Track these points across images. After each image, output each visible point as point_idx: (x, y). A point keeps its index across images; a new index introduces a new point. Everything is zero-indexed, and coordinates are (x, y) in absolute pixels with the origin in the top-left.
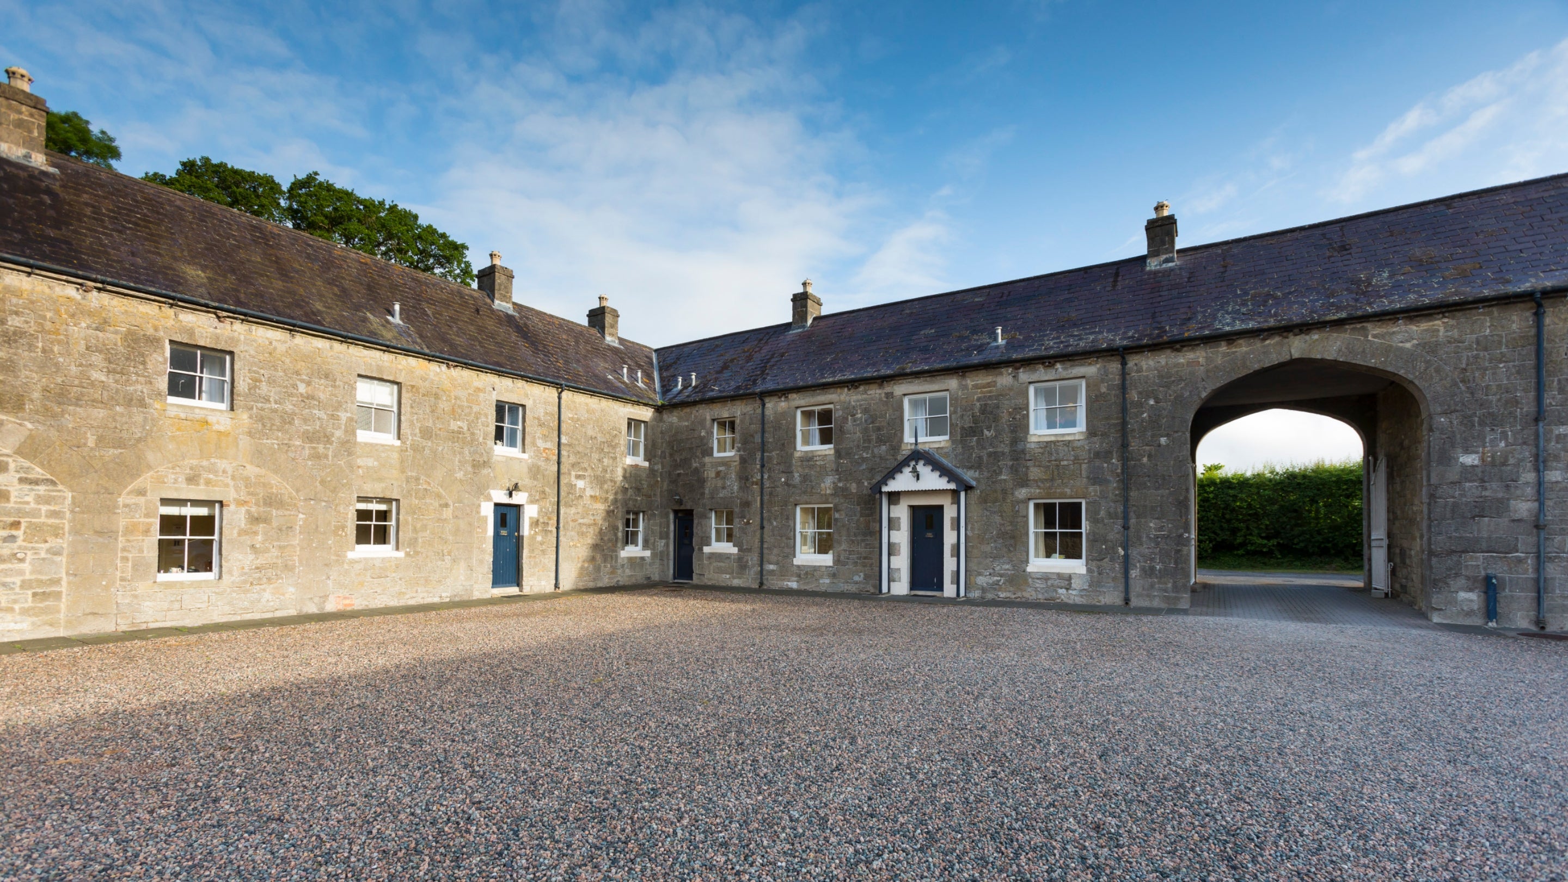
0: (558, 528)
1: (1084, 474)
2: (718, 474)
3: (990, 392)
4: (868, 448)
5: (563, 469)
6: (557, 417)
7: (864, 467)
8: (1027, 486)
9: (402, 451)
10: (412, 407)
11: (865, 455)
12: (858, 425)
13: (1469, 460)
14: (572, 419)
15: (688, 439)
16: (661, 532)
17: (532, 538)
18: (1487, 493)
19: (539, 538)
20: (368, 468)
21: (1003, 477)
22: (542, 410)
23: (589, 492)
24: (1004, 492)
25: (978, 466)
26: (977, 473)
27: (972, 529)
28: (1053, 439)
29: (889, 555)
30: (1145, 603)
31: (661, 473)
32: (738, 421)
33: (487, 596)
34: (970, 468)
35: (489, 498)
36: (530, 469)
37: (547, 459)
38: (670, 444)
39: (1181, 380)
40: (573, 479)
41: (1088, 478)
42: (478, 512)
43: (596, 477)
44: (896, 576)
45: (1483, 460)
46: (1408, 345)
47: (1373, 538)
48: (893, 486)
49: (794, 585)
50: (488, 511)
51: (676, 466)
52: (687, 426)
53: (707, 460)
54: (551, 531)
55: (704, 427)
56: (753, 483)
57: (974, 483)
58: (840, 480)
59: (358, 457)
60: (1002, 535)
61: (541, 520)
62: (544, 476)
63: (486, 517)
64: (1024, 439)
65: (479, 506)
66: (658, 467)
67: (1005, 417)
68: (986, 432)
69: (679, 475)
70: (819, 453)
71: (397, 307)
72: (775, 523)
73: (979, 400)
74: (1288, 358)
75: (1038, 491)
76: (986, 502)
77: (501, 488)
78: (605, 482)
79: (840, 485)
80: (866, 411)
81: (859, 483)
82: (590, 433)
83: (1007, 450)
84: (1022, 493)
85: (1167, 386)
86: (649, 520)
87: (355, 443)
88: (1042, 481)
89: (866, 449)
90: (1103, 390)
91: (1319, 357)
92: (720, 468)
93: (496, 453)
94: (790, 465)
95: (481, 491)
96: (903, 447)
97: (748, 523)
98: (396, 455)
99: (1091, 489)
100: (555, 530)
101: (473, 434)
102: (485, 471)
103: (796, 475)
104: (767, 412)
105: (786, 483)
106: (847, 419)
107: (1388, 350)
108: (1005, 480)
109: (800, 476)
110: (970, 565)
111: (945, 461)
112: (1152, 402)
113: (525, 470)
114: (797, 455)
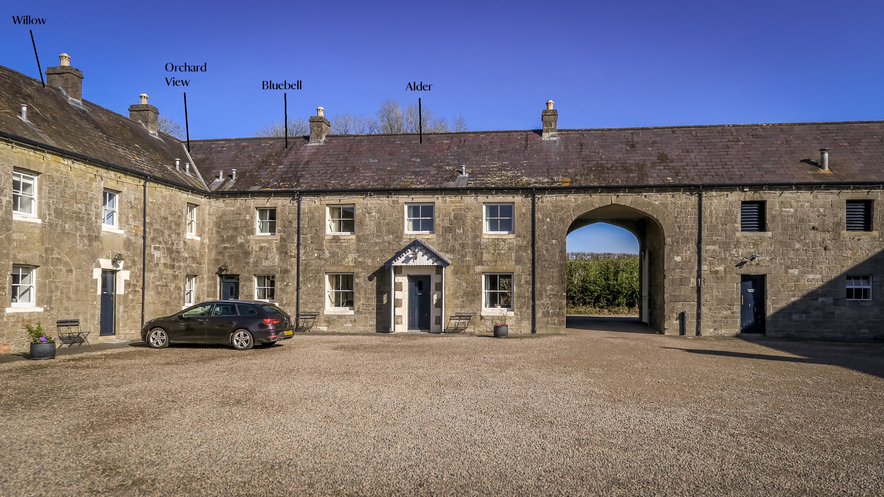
0: (143, 289)
1: (513, 258)
2: (261, 248)
3: (460, 206)
4: (380, 236)
5: (147, 243)
6: (142, 201)
7: (377, 248)
8: (482, 265)
9: (43, 226)
10: (49, 193)
11: (377, 241)
12: (372, 220)
13: (678, 259)
14: (152, 203)
15: (234, 221)
16: (208, 292)
17: (126, 296)
18: (684, 275)
19: (130, 297)
20: (21, 241)
21: (468, 259)
22: (133, 197)
23: (162, 261)
24: (468, 267)
25: (452, 251)
26: (452, 256)
27: (449, 290)
28: (496, 237)
29: (395, 307)
30: (544, 331)
31: (208, 245)
32: (278, 210)
33: (96, 342)
34: (447, 252)
35: (98, 266)
36: (125, 243)
37: (136, 235)
38: (218, 225)
39: (562, 208)
40: (152, 250)
41: (515, 261)
42: (92, 276)
43: (168, 249)
44: (399, 320)
45: (682, 259)
46: (657, 203)
47: (643, 295)
48: (399, 262)
49: (324, 329)
50: (97, 274)
51: (223, 241)
52: (233, 211)
53: (251, 237)
54: (138, 291)
55: (248, 213)
56: (291, 256)
57: (450, 262)
58: (359, 257)
59: (14, 232)
60: (466, 294)
61: (132, 282)
62: (134, 247)
63: (97, 280)
64: (480, 237)
65: (92, 271)
66: (206, 241)
67: (469, 222)
68: (457, 230)
69: (226, 248)
70: (345, 238)
71: (24, 109)
72: (309, 286)
73: (453, 210)
74: (610, 203)
75: (487, 268)
76: (457, 274)
77: (108, 257)
78: (173, 252)
79: (360, 260)
80: (379, 212)
81: (373, 259)
82: (163, 214)
83: (470, 242)
84: (479, 269)
85: (556, 212)
86: (200, 282)
87: (12, 220)
88: (491, 262)
89: (378, 236)
90: (524, 211)
91: (623, 204)
92: (263, 245)
93: (103, 229)
94: (322, 245)
95: (94, 258)
96: (405, 237)
97: (287, 285)
98: (37, 231)
99: (517, 267)
100: (141, 291)
101: (89, 214)
102: (95, 244)
103: (327, 252)
104: (302, 206)
105: (319, 258)
106: (365, 215)
107: (650, 204)
108: (469, 260)
109: (330, 252)
110: (447, 312)
111: (432, 248)
112: (548, 220)
113: (122, 243)
114: (327, 238)
